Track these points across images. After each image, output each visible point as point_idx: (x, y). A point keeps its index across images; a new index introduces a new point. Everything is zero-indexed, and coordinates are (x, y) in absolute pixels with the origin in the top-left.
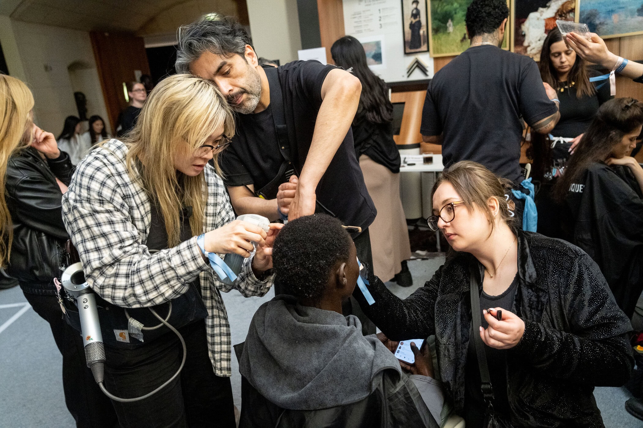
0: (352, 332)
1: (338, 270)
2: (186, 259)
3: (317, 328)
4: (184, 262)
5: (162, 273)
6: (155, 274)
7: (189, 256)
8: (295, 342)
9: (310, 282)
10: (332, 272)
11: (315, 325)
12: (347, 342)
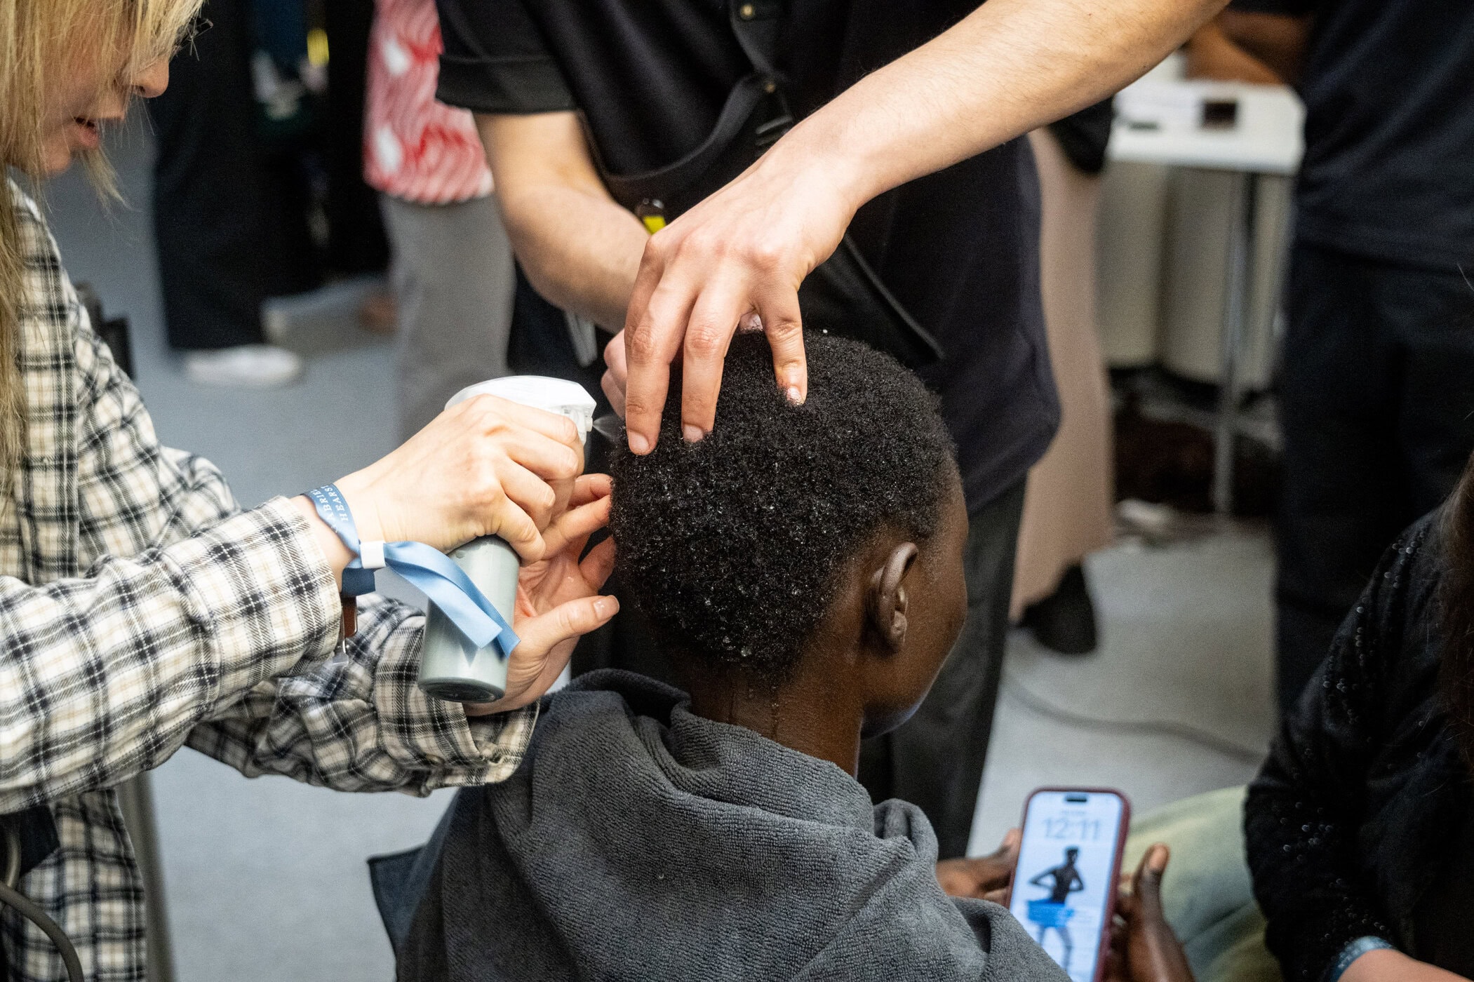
0: (898, 862)
1: (879, 573)
2: (261, 583)
3: (758, 825)
4: (255, 597)
5: (142, 656)
6: (109, 658)
7: (280, 575)
8: (655, 879)
9: (755, 581)
10: (853, 568)
11: (747, 810)
12: (874, 900)
